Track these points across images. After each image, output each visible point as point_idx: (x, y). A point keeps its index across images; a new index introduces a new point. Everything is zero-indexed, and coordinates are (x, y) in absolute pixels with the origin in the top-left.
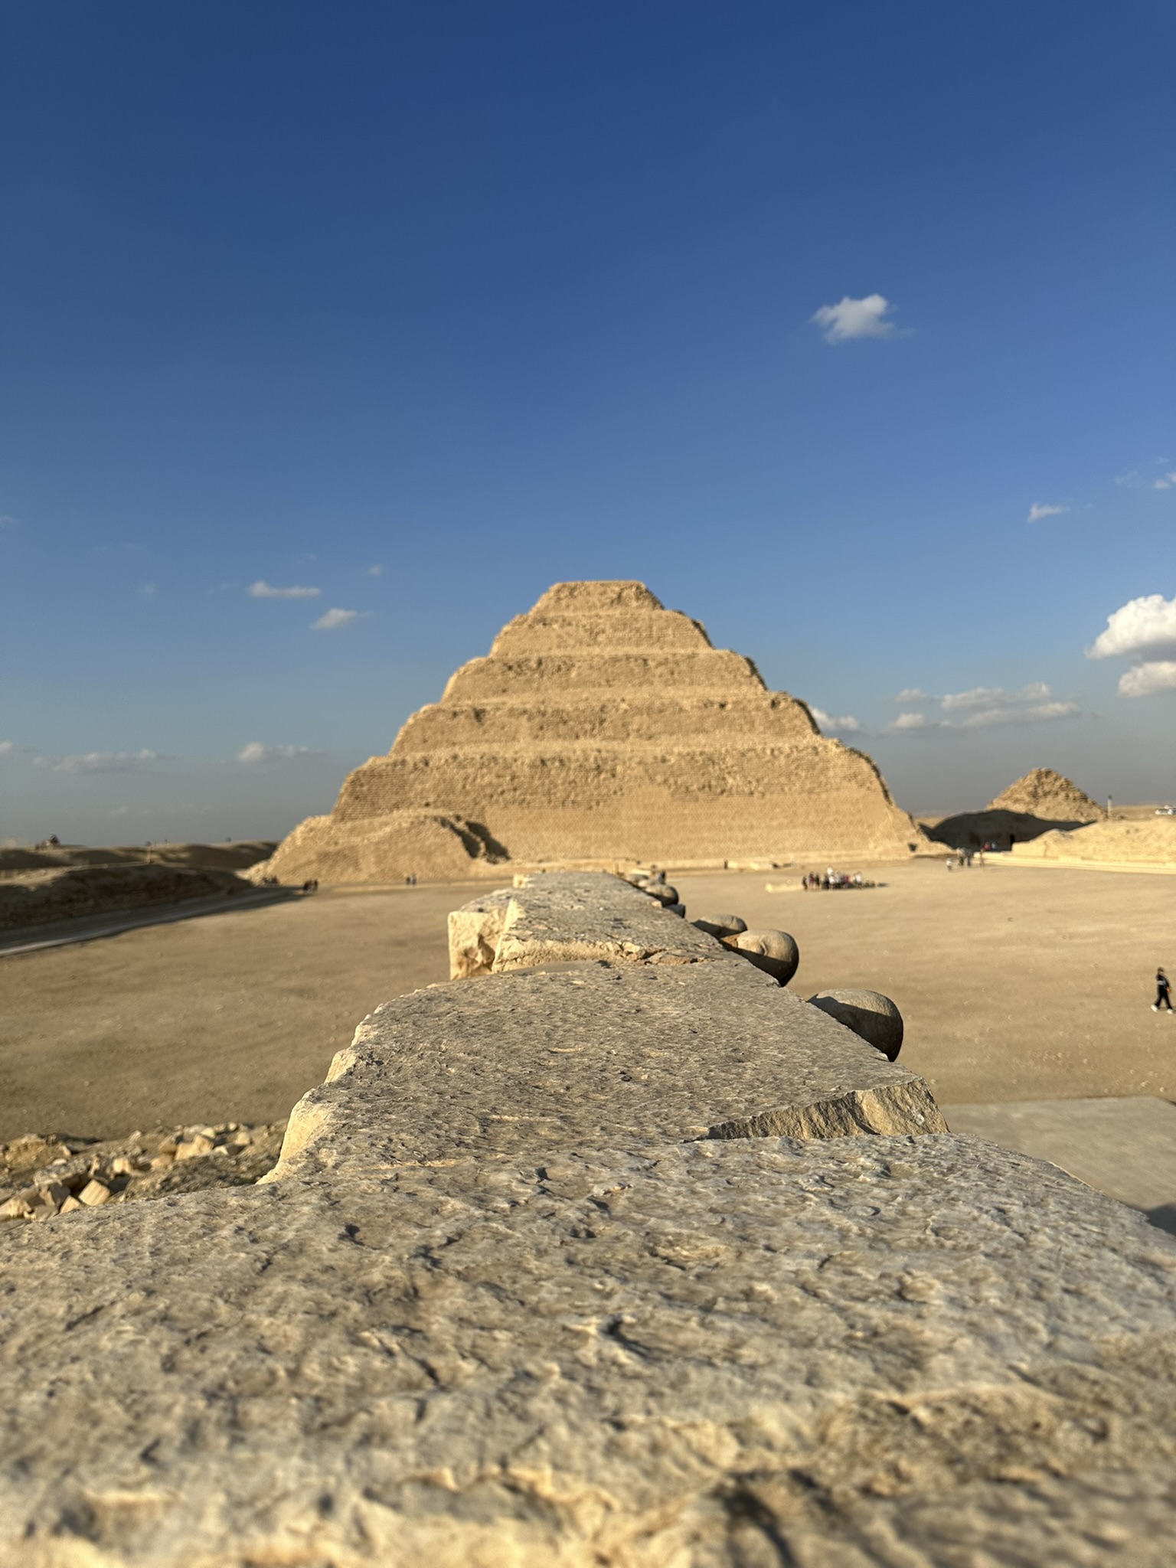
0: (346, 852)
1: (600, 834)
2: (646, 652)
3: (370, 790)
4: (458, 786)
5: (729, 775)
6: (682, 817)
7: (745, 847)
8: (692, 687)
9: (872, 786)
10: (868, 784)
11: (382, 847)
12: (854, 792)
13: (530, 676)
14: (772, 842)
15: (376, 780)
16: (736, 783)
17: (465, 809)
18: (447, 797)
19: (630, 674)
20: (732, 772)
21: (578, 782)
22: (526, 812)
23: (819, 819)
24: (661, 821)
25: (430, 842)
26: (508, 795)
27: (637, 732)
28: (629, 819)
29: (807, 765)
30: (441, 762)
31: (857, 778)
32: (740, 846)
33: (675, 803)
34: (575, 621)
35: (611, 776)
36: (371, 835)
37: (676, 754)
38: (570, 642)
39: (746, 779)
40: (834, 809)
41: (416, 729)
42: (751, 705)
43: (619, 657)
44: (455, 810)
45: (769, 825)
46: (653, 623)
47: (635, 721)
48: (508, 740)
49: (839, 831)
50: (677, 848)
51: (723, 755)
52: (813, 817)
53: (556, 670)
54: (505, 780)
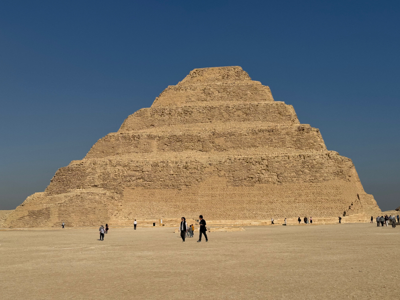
0: (44, 211)
1: (185, 204)
2: (231, 104)
3: (66, 178)
4: (112, 176)
5: (264, 171)
6: (233, 195)
7: (269, 213)
8: (255, 122)
9: (350, 178)
10: (348, 177)
11: (62, 208)
12: (339, 182)
13: (167, 117)
14: (284, 211)
15: (70, 172)
16: (267, 176)
17: (114, 189)
18: (106, 182)
19: (221, 115)
20: (265, 170)
21: (177, 175)
22: (147, 191)
23: (315, 198)
24: (221, 197)
25: (87, 207)
26: (139, 181)
27: (217, 147)
28: (203, 196)
29: (310, 166)
30: (104, 164)
31: (341, 174)
32: (265, 213)
33: (230, 187)
34: (198, 88)
35: (196, 171)
36: (58, 203)
37: (233, 159)
38: (193, 100)
39: (273, 174)
40: (325, 191)
41: (99, 145)
42: (284, 132)
43: (214, 107)
44: (109, 189)
45: (284, 201)
46: (239, 87)
47: (217, 141)
48: (146, 151)
49: (326, 205)
50: (228, 213)
51: (260, 160)
52: (311, 197)
53: (180, 114)
54: (137, 173)
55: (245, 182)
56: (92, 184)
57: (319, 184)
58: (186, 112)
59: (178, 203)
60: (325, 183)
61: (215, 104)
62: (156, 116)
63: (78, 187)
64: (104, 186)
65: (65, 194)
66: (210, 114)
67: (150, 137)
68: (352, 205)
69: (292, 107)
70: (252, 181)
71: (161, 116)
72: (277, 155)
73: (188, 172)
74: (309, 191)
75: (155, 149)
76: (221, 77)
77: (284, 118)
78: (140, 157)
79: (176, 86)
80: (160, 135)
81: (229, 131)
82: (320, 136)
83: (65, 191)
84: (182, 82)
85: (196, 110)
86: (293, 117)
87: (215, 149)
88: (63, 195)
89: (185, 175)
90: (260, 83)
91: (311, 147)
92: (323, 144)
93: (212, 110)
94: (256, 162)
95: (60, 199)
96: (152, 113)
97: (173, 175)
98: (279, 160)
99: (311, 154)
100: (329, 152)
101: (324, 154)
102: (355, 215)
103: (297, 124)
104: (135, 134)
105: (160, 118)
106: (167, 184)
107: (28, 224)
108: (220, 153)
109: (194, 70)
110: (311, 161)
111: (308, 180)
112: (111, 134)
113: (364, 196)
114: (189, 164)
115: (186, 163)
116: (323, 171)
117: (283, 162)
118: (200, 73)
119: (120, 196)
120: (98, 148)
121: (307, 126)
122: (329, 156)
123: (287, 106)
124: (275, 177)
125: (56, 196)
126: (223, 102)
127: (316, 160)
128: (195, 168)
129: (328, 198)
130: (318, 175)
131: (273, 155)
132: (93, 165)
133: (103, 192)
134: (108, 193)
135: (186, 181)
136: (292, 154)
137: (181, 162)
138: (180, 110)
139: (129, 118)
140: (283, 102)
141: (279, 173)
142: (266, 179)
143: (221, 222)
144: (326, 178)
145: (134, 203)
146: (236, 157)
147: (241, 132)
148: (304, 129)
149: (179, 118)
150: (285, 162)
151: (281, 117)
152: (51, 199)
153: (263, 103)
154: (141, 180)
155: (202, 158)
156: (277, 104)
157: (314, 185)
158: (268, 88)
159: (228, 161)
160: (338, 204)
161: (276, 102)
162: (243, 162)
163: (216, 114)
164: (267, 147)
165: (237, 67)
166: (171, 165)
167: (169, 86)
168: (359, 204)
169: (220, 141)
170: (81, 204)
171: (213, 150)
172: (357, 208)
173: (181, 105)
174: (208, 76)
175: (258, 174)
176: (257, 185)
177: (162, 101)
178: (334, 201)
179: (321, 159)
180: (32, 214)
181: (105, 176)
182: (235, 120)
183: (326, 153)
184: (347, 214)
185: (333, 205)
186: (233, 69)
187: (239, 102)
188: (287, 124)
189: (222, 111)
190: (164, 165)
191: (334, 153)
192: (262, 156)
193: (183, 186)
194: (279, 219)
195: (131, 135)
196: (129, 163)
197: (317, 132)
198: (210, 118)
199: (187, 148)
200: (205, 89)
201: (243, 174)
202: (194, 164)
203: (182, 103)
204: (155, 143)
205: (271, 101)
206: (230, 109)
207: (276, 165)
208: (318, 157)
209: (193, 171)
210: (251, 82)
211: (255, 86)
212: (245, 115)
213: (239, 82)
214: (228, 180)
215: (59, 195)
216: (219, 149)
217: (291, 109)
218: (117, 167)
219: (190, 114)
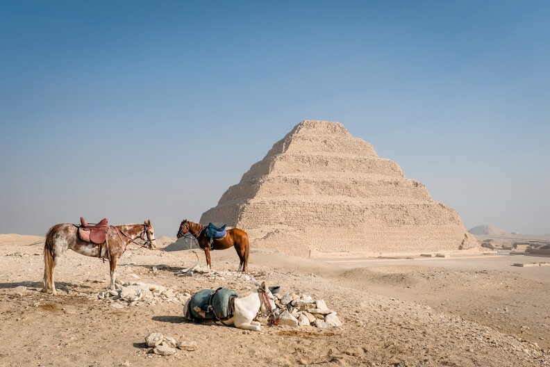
4: (292, 215)
6: (389, 234)
10: (457, 222)
12: (453, 225)
13: (308, 164)
19: (351, 167)
20: (405, 214)
21: (344, 216)
22: (324, 229)
28: (367, 234)
33: (385, 227)
34: (319, 139)
35: (358, 213)
39: (412, 218)
40: (446, 232)
45: (423, 238)
47: (360, 189)
48: (307, 194)
49: (449, 242)
51: (401, 207)
52: (439, 236)
54: (313, 213)
55: (395, 224)
57: (442, 227)
59: (350, 239)
60: (445, 226)
70: (399, 223)
73: (352, 214)
74: (437, 231)
75: (314, 192)
79: (299, 135)
84: (302, 132)
85: (330, 160)
87: (360, 195)
91: (424, 197)
93: (343, 161)
94: (398, 208)
97: (341, 216)
101: (437, 204)
106: (339, 223)
109: (306, 122)
111: (434, 223)
113: (470, 236)
115: (348, 206)
124: (414, 220)
128: (355, 211)
129: (449, 237)
130: (440, 219)
135: (352, 221)
138: (316, 159)
141: (415, 217)
142: (408, 222)
144: (445, 222)
149: (318, 165)
154: (318, 219)
157: (439, 227)
158: (372, 146)
160: (455, 241)
168: (468, 241)
172: (468, 244)
175: (402, 218)
176: (403, 226)
181: (287, 215)
182: (361, 171)
185: (452, 241)
189: (351, 163)
192: (401, 204)
193: (351, 226)
195: (289, 178)
198: (342, 168)
199: (338, 193)
200: (326, 141)
202: (354, 207)
204: (312, 187)
206: (356, 161)
212: (368, 168)
214: (382, 221)
219: (327, 163)
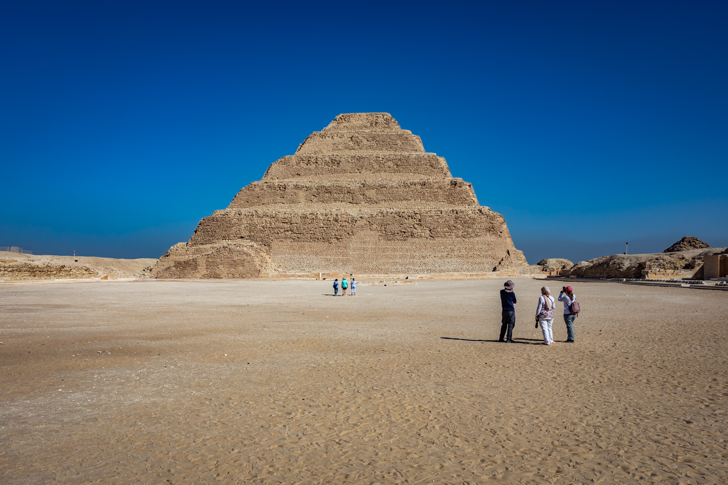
0: (191, 262)
2: (381, 154)
3: (211, 228)
4: (258, 227)
5: (416, 226)
6: (386, 249)
7: (421, 268)
8: (407, 174)
9: (501, 234)
10: (499, 233)
11: (210, 260)
12: (490, 238)
13: (314, 166)
14: (437, 266)
15: (215, 222)
16: (420, 231)
17: (262, 241)
18: (253, 234)
19: (371, 166)
20: (417, 224)
21: (327, 227)
22: (296, 243)
23: (467, 253)
24: (373, 251)
25: (236, 258)
26: (287, 233)
27: (368, 199)
28: (354, 250)
29: (462, 221)
30: (250, 214)
31: (492, 230)
32: (418, 268)
33: (382, 241)
34: (345, 135)
35: (347, 224)
36: (205, 254)
37: (385, 212)
38: (340, 147)
39: (426, 228)
40: (477, 247)
41: (243, 195)
42: (436, 185)
43: (364, 156)
44: (256, 241)
45: (436, 255)
46: (389, 137)
47: (368, 193)
48: (293, 202)
49: (478, 260)
50: (381, 267)
51: (413, 214)
52: (464, 252)
53: (327, 163)
54: (285, 225)
55: (398, 237)
56: (238, 236)
57: (472, 240)
58: (335, 162)
59: (329, 257)
60: (477, 239)
61: (363, 153)
62: (302, 164)
63: (224, 238)
64: (251, 238)
65: (211, 245)
66: (360, 163)
67: (296, 187)
68: (502, 260)
69: (444, 159)
70: (405, 235)
71: (307, 165)
72: (429, 210)
73: (339, 225)
74: (461, 246)
75: (302, 200)
76: (369, 124)
77: (436, 170)
78: (286, 207)
79: (321, 132)
80: (307, 186)
81: (380, 183)
82: (473, 191)
83: (211, 242)
84: (327, 128)
85: (344, 160)
86: (445, 170)
87: (366, 201)
88: (208, 246)
89: (335, 228)
90: (411, 133)
91: (464, 201)
92: (475, 200)
93: (361, 159)
94: (409, 216)
95: (206, 250)
96: (297, 161)
97: (323, 228)
98: (432, 215)
99: (463, 209)
100: (481, 207)
101: (476, 209)
102: (505, 271)
103: (450, 178)
104: (281, 184)
105: (305, 166)
106: (317, 236)
107: (175, 275)
108: (371, 206)
109: (341, 115)
110: (463, 216)
111: (460, 235)
112: (256, 183)
113: (514, 252)
114: (340, 217)
115: (337, 215)
116: (475, 227)
117: (436, 217)
118: (346, 119)
119: (268, 248)
120: (243, 198)
121: (459, 180)
122: (481, 211)
123: (438, 157)
124: (428, 232)
125: (201, 246)
126: (372, 151)
127: (469, 216)
128: (345, 221)
129: (480, 254)
130: (470, 230)
131: (425, 209)
132: (238, 216)
133: (251, 244)
134: (255, 246)
135: (337, 234)
136: (445, 209)
137: (331, 214)
138: (327, 159)
139: (272, 167)
140: (435, 154)
141: (432, 228)
142: (419, 234)
143: (374, 276)
144: (479, 234)
145: (283, 256)
146: (388, 210)
147: (393, 185)
148: (456, 183)
149: (327, 167)
150: (438, 217)
151: (433, 170)
152: (197, 250)
153: (414, 153)
154: (290, 232)
155: (353, 211)
156: (429, 156)
157: (466, 240)
158: (420, 138)
159: (380, 214)
160: (490, 260)
161: (428, 153)
162: (396, 216)
163: (365, 164)
164: (419, 200)
165: (385, 113)
166: (321, 218)
167: (314, 132)
168: (509, 260)
169: (371, 193)
170: (229, 256)
171: (363, 202)
172: (507, 264)
173: (327, 153)
174: (355, 123)
175: (411, 229)
176: (410, 239)
177: (308, 148)
178: (486, 257)
179: (473, 215)
180: (178, 264)
181: (251, 228)
182: (385, 171)
183: (478, 208)
184: (497, 269)
185: (484, 260)
186: (381, 116)
187: (389, 153)
188: (439, 178)
189: (372, 161)
190: (314, 217)
191: (486, 209)
192: (415, 210)
193: (334, 239)
194: (432, 274)
195: (276, 184)
196: (276, 214)
197: (470, 186)
198: (359, 168)
199: (336, 200)
200: (352, 137)
201: (396, 228)
202: (345, 216)
203: (329, 151)
204: (302, 194)
205: (422, 152)
206: (381, 159)
207: (429, 219)
208: (470, 212)
209: (344, 224)
210: (401, 131)
211: (405, 136)
212: (395, 166)
213: (388, 130)
214: (380, 234)
215: (205, 246)
216: (370, 201)
217: (443, 162)
218: (264, 218)
219: (338, 164)
